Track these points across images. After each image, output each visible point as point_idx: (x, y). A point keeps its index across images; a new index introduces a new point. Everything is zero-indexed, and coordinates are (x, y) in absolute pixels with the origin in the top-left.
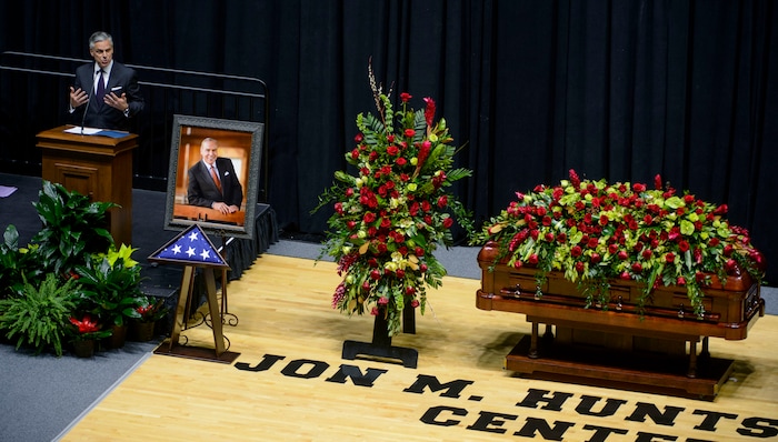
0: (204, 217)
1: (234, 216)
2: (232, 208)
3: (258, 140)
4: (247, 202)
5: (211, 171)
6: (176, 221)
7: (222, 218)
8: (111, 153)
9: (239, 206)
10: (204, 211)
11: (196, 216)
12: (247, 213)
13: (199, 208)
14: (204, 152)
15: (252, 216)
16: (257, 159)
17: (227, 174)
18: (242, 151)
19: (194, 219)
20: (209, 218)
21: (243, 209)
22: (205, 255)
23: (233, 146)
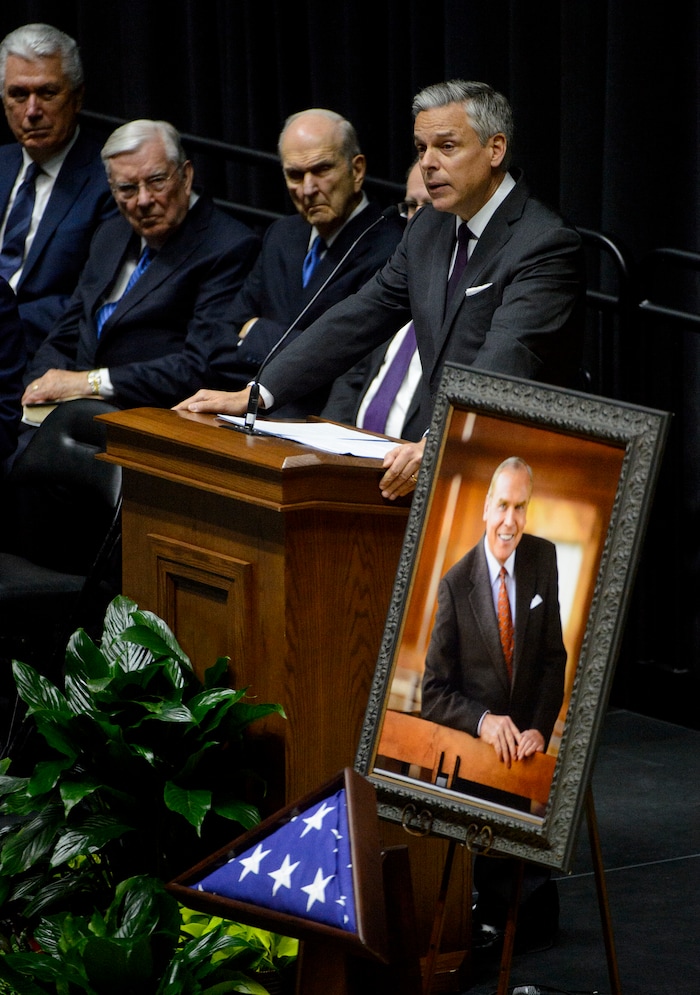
0: (449, 769)
1: (531, 773)
2: (528, 741)
3: (640, 474)
4: (571, 721)
5: (497, 587)
6: (381, 777)
7: (495, 776)
8: (271, 498)
9: (546, 734)
10: (454, 742)
11: (432, 764)
12: (561, 764)
13: (445, 731)
14: (492, 514)
15: (574, 776)
16: (624, 549)
17: (537, 601)
18: (590, 514)
19: (426, 775)
20: (464, 774)
21: (555, 742)
22: (316, 891)
23: (572, 495)
